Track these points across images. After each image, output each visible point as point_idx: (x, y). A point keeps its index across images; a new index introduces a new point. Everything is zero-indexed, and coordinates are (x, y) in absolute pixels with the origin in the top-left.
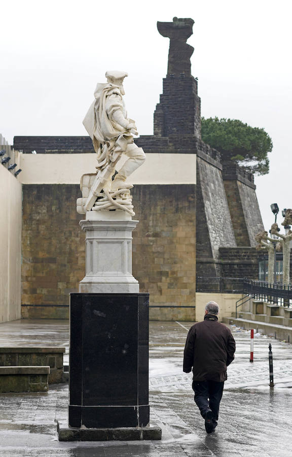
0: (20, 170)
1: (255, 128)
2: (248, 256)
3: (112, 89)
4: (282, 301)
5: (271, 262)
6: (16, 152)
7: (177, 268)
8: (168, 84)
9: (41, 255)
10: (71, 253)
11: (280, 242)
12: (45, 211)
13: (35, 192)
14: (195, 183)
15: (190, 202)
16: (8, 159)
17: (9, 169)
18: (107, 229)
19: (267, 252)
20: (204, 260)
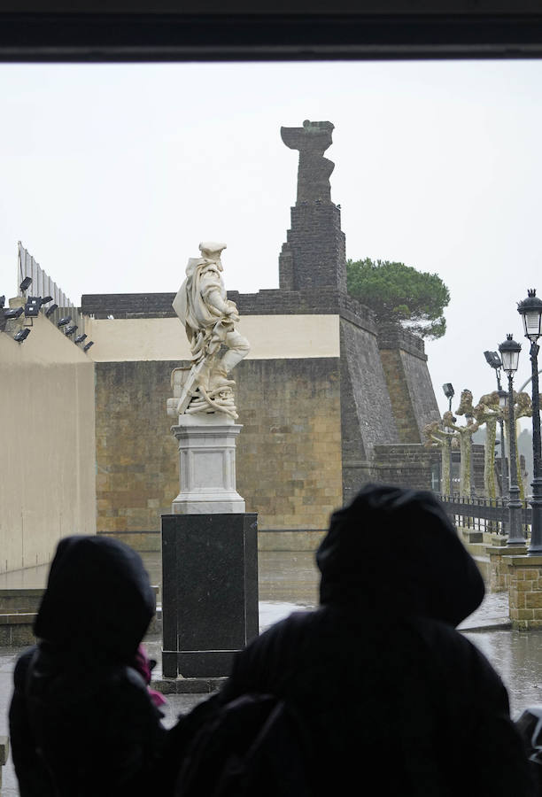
0: (91, 343)
1: (425, 274)
2: (416, 457)
3: (207, 265)
4: (461, 519)
5: (445, 465)
6: (86, 317)
7: (315, 475)
8: (297, 215)
9: (123, 461)
10: (166, 457)
11: (457, 437)
12: (127, 399)
13: (113, 373)
14: (338, 355)
15: (331, 382)
16: (76, 328)
17: (76, 342)
18: (205, 436)
19: (440, 451)
20: (354, 463)
